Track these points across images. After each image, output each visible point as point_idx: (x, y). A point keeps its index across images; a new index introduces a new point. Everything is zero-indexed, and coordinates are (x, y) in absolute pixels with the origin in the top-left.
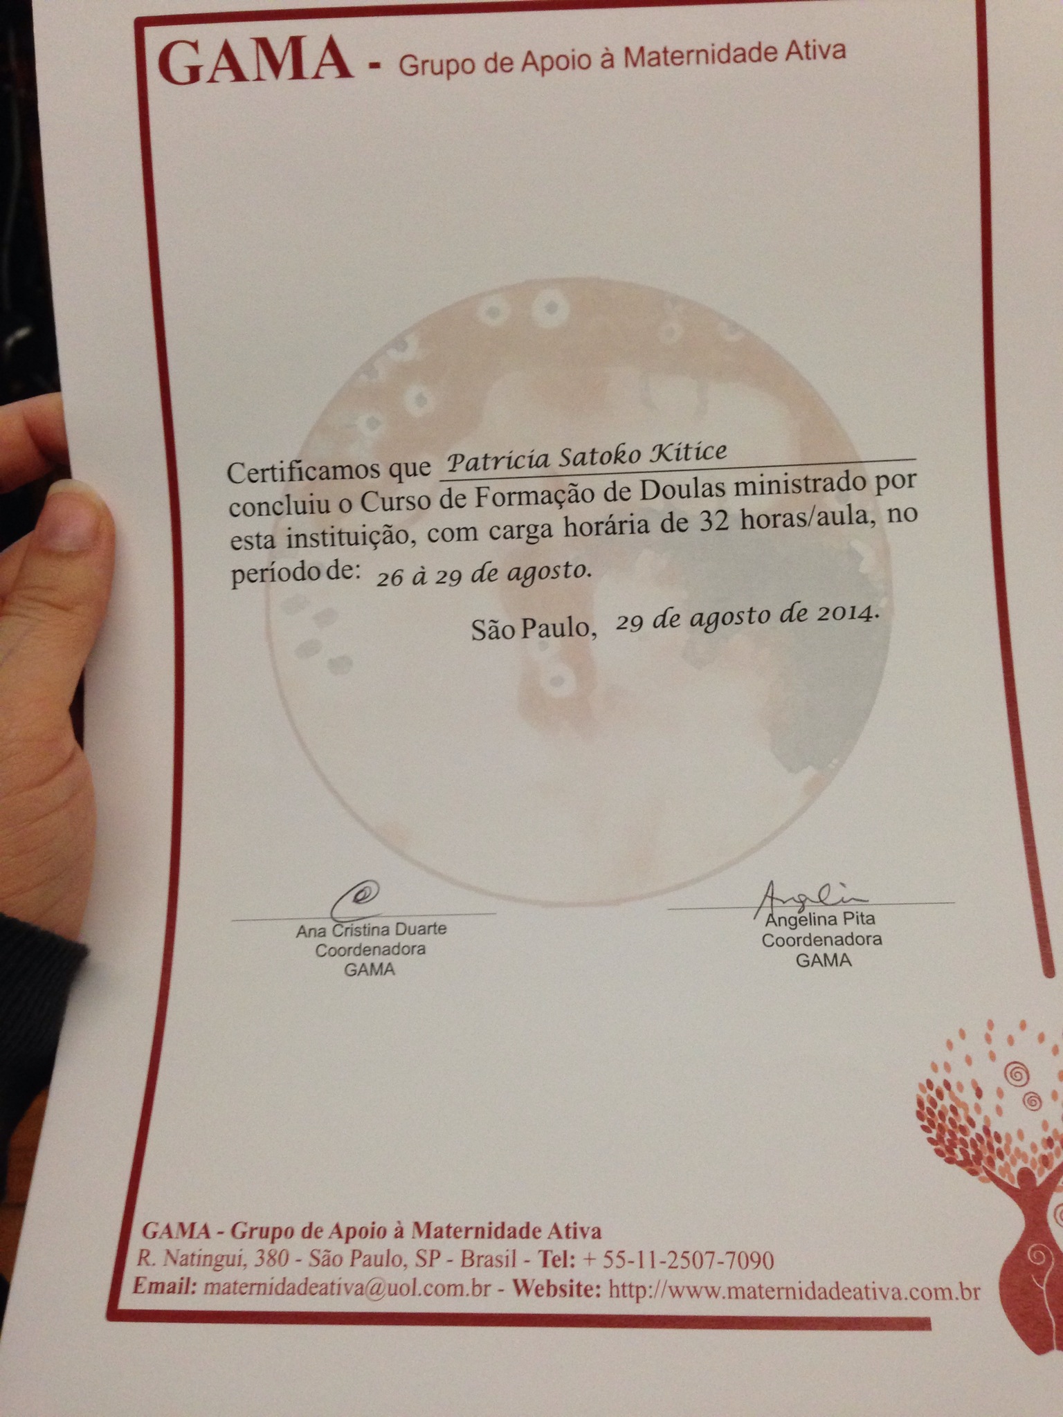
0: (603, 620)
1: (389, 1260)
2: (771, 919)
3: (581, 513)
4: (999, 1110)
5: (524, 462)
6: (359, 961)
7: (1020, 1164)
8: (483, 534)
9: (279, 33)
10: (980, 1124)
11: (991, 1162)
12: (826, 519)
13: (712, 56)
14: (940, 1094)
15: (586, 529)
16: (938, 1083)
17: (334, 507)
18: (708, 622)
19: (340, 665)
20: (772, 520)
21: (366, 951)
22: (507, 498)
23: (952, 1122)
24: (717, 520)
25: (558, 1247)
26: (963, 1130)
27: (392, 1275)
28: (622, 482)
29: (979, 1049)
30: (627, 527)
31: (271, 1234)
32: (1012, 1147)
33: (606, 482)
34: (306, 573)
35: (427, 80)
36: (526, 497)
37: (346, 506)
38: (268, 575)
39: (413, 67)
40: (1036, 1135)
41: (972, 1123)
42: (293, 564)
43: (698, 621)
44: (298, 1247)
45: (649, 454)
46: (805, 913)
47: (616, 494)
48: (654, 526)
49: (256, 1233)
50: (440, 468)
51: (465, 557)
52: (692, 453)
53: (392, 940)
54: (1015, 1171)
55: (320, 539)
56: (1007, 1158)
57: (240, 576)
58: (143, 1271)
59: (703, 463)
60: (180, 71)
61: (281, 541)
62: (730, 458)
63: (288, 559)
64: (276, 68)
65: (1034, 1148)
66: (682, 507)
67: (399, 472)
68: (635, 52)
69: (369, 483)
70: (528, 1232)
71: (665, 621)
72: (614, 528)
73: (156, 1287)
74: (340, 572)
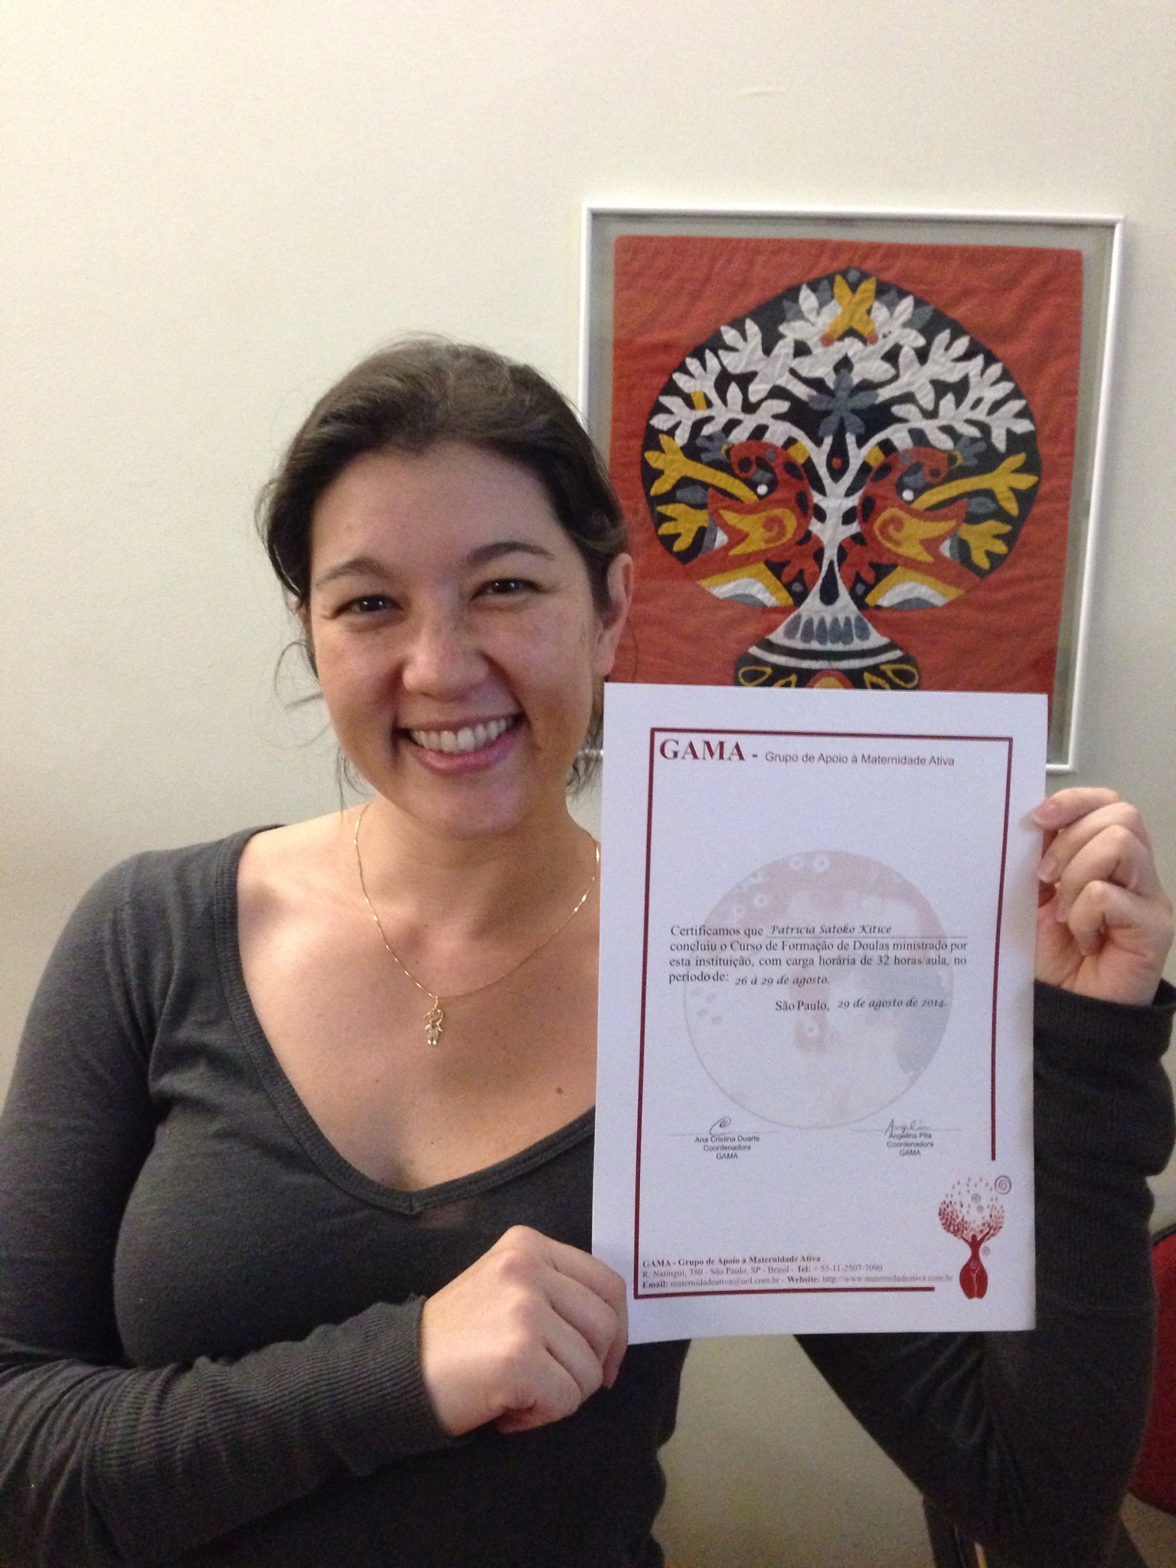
0: (833, 1004)
1: (740, 1271)
2: (891, 1135)
3: (826, 954)
4: (968, 1212)
5: (804, 931)
6: (722, 1153)
7: (973, 1233)
8: (784, 962)
9: (714, 740)
10: (960, 1218)
11: (963, 1232)
12: (929, 961)
13: (898, 761)
14: (948, 1207)
15: (828, 962)
16: (948, 1201)
17: (718, 947)
18: (877, 1005)
19: (716, 1020)
20: (907, 961)
21: (724, 1148)
22: (795, 946)
23: (951, 1217)
24: (884, 960)
25: (804, 1264)
26: (955, 1220)
27: (743, 1277)
28: (845, 941)
29: (963, 1188)
30: (846, 961)
31: (695, 1263)
32: (971, 1226)
33: (839, 941)
34: (704, 977)
35: (777, 764)
36: (803, 947)
37: (724, 947)
38: (686, 978)
39: (771, 757)
40: (980, 1222)
41: (958, 1217)
42: (698, 973)
43: (872, 1004)
44: (705, 1268)
45: (858, 929)
46: (905, 1133)
47: (843, 947)
48: (858, 962)
49: (689, 1263)
50: (767, 931)
51: (775, 972)
52: (876, 930)
53: (736, 1143)
54: (971, 1235)
55: (713, 962)
56: (968, 1230)
57: (673, 978)
58: (645, 1279)
59: (880, 935)
60: (669, 753)
61: (693, 962)
62: (892, 933)
63: (695, 971)
64: (712, 754)
65: (978, 1226)
66: (870, 953)
67: (749, 933)
68: (866, 757)
69: (735, 937)
70: (792, 1259)
71: (859, 1004)
72: (841, 961)
73: (651, 1285)
74: (719, 977)
